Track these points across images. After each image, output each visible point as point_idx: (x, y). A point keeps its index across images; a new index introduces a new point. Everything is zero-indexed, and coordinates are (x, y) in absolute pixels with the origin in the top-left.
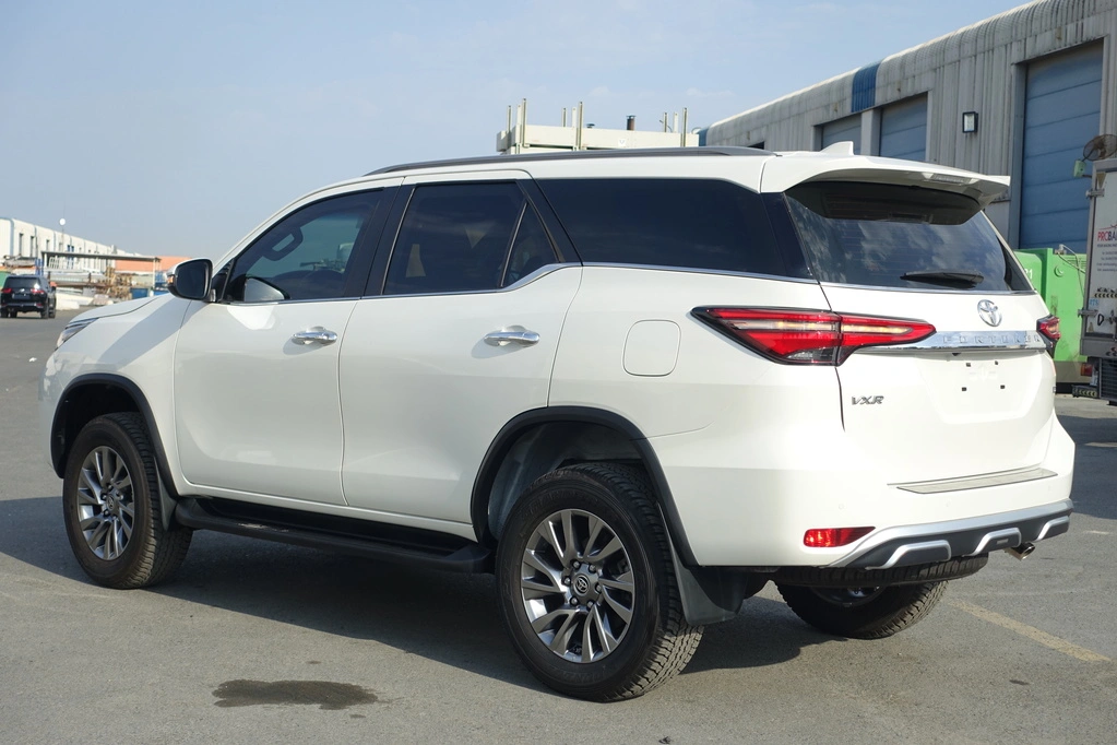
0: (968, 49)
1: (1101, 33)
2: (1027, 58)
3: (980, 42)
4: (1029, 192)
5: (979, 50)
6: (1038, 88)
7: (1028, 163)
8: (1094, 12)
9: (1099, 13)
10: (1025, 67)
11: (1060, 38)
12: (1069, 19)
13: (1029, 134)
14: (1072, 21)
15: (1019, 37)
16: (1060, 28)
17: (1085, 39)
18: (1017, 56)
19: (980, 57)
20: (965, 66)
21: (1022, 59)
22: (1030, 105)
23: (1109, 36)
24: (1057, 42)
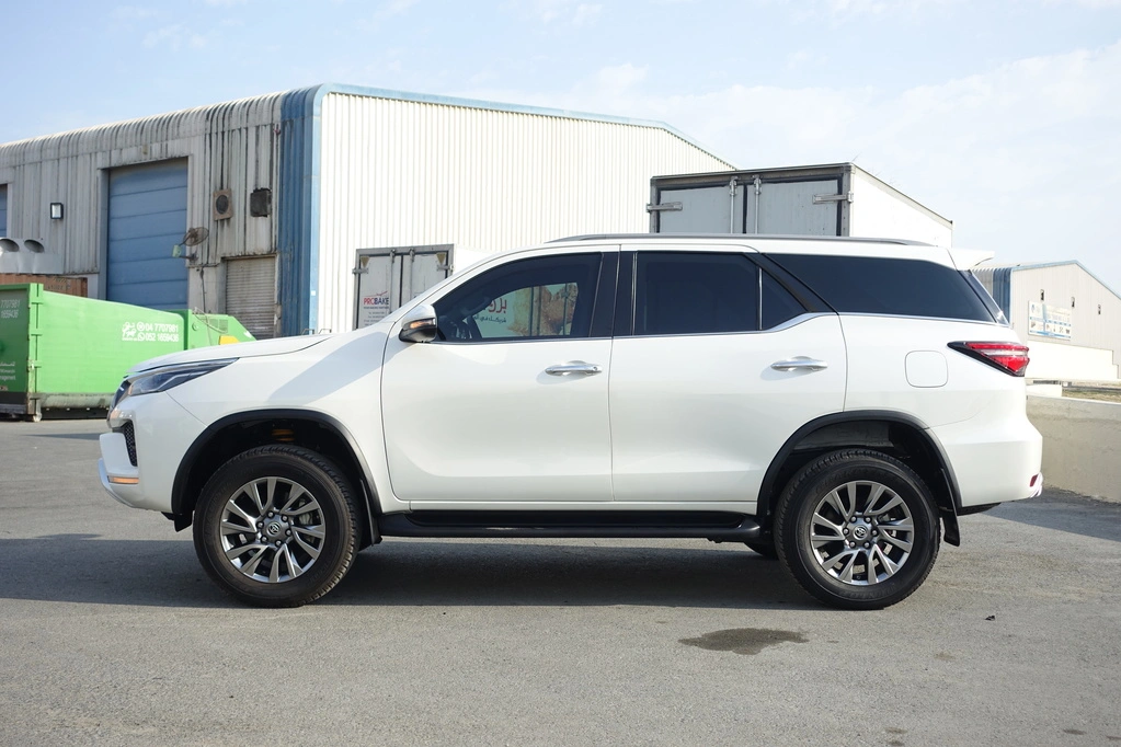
0: (50, 153)
1: (185, 153)
2: (113, 165)
3: (63, 150)
4: (114, 267)
5: (62, 155)
6: (120, 189)
7: (113, 245)
8: (178, 136)
9: (184, 138)
10: (109, 172)
11: (145, 153)
12: (154, 139)
13: (112, 223)
14: (157, 141)
15: (104, 148)
16: (146, 146)
17: (169, 156)
18: (102, 162)
19: (62, 162)
20: (48, 168)
21: (107, 166)
22: (112, 201)
23: (192, 155)
24: (143, 157)
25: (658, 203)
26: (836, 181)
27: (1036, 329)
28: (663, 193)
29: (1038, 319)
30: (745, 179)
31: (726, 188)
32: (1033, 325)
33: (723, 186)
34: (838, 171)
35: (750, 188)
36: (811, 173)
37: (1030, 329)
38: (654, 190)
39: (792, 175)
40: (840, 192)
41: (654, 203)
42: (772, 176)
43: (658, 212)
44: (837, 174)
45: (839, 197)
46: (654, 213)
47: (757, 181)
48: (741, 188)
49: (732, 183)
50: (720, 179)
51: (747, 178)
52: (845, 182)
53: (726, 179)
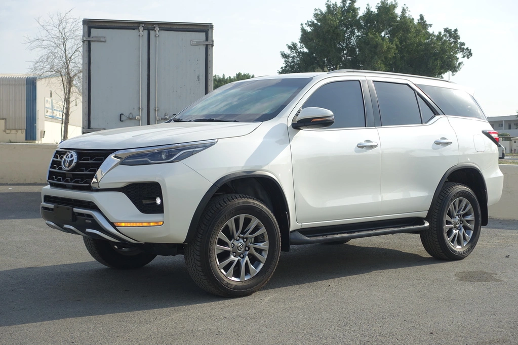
25: (89, 35)
26: (204, 34)
27: (48, 114)
28: (93, 30)
29: (49, 108)
30: (149, 27)
31: (136, 31)
32: (47, 112)
33: (134, 29)
34: (206, 28)
35: (152, 32)
36: (190, 27)
37: (46, 114)
38: (86, 28)
39: (178, 27)
40: (207, 39)
41: (86, 35)
42: (166, 26)
43: (89, 42)
44: (205, 29)
45: (207, 43)
46: (86, 42)
47: (157, 29)
48: (146, 32)
49: (141, 28)
50: (132, 25)
51: (150, 26)
52: (210, 34)
53: (136, 25)
